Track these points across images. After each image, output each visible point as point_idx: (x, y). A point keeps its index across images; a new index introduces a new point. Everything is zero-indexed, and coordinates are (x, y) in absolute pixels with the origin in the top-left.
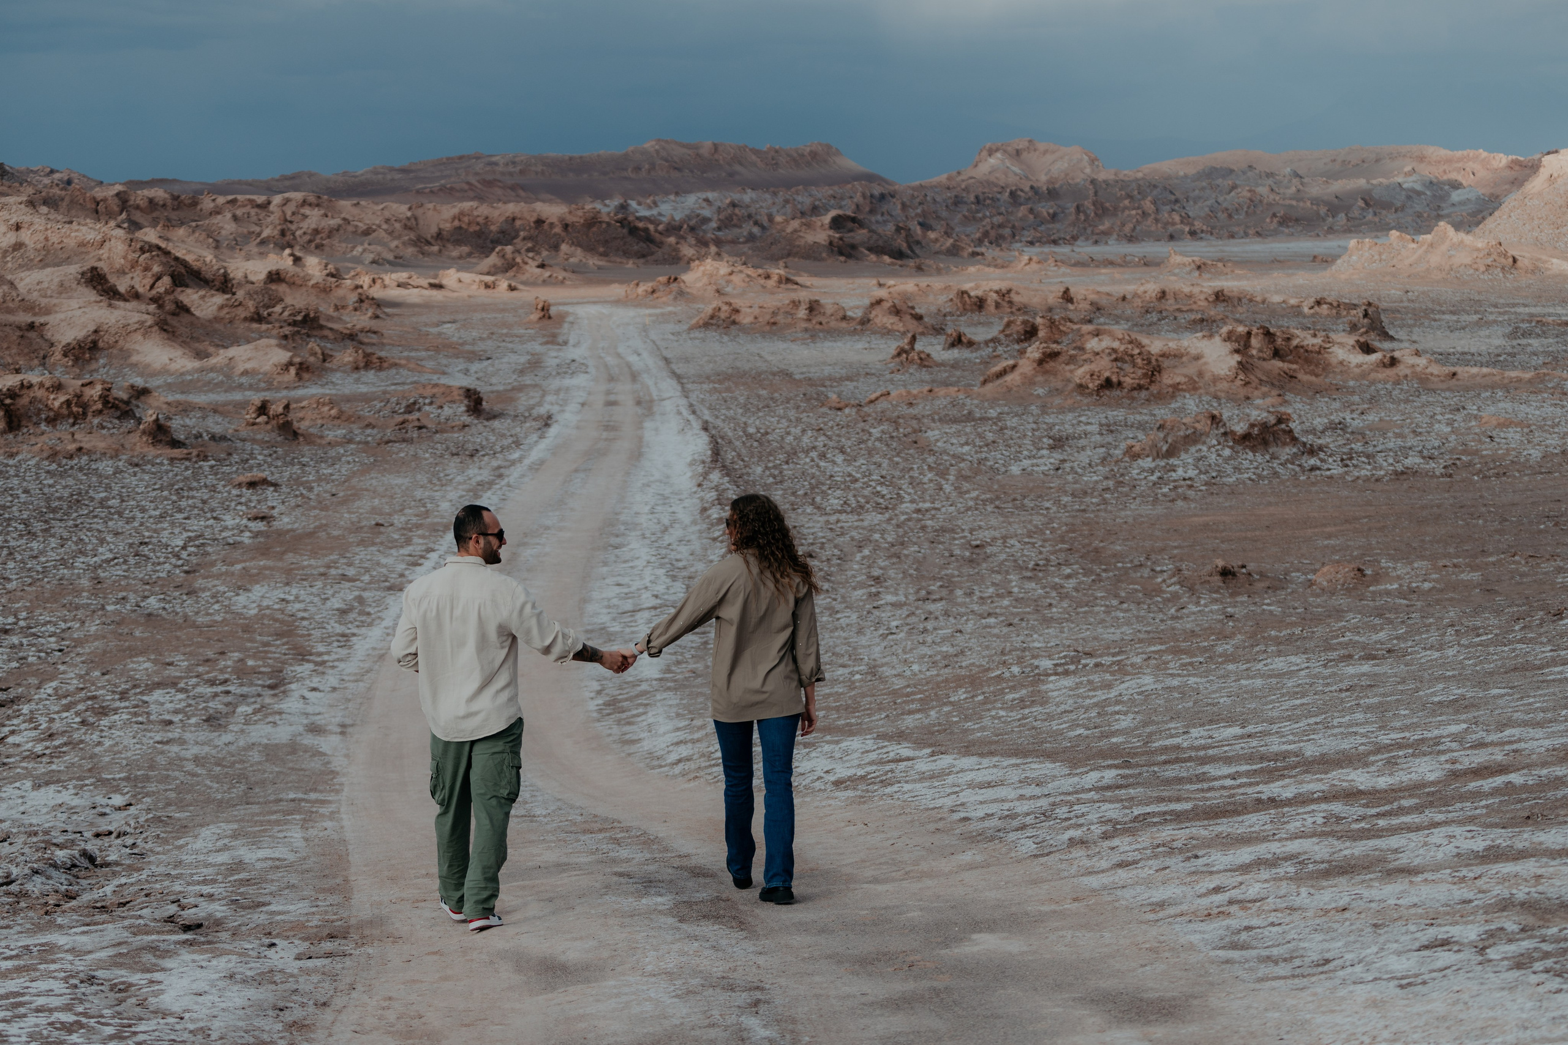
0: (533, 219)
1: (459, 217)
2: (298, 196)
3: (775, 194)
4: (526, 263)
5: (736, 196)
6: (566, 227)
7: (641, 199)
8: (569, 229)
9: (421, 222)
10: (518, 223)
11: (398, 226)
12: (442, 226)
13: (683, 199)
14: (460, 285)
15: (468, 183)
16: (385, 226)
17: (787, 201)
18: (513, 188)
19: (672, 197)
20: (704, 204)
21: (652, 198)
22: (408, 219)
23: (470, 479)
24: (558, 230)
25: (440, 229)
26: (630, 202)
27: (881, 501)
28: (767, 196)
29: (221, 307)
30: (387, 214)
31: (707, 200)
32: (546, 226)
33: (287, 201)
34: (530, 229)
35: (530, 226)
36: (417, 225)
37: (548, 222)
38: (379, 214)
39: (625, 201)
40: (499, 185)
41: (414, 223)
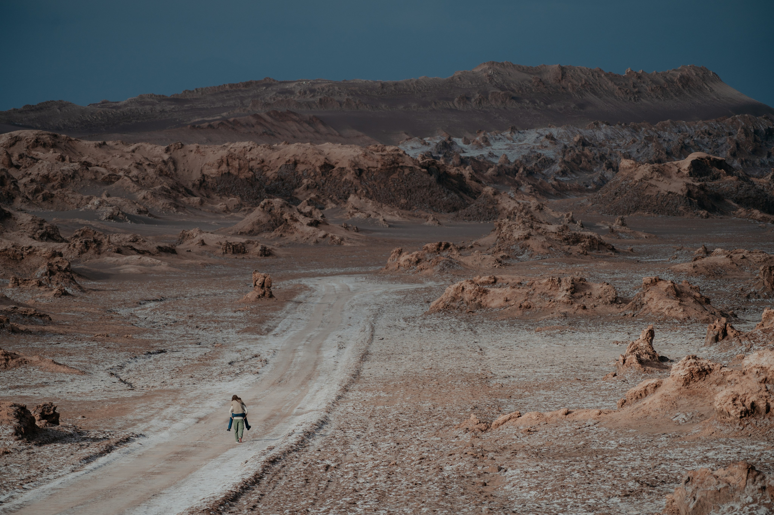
0: (319, 164)
1: (227, 161)
2: (30, 134)
3: (635, 130)
4: (296, 220)
5: (587, 132)
6: (359, 172)
7: (469, 136)
8: (364, 175)
9: (181, 167)
10: (301, 168)
11: (151, 171)
12: (206, 172)
13: (521, 136)
14: (203, 248)
15: (256, 116)
16: (135, 172)
17: (649, 139)
18: (310, 122)
19: (507, 134)
20: (547, 142)
21: (482, 135)
22: (165, 162)
24: (349, 176)
25: (203, 175)
26: (455, 139)
28: (626, 132)
30: (138, 156)
31: (550, 137)
32: (335, 172)
33: (16, 140)
34: (315, 176)
35: (315, 171)
36: (176, 170)
37: (337, 166)
38: (129, 156)
39: (449, 139)
40: (294, 117)
41: (172, 167)
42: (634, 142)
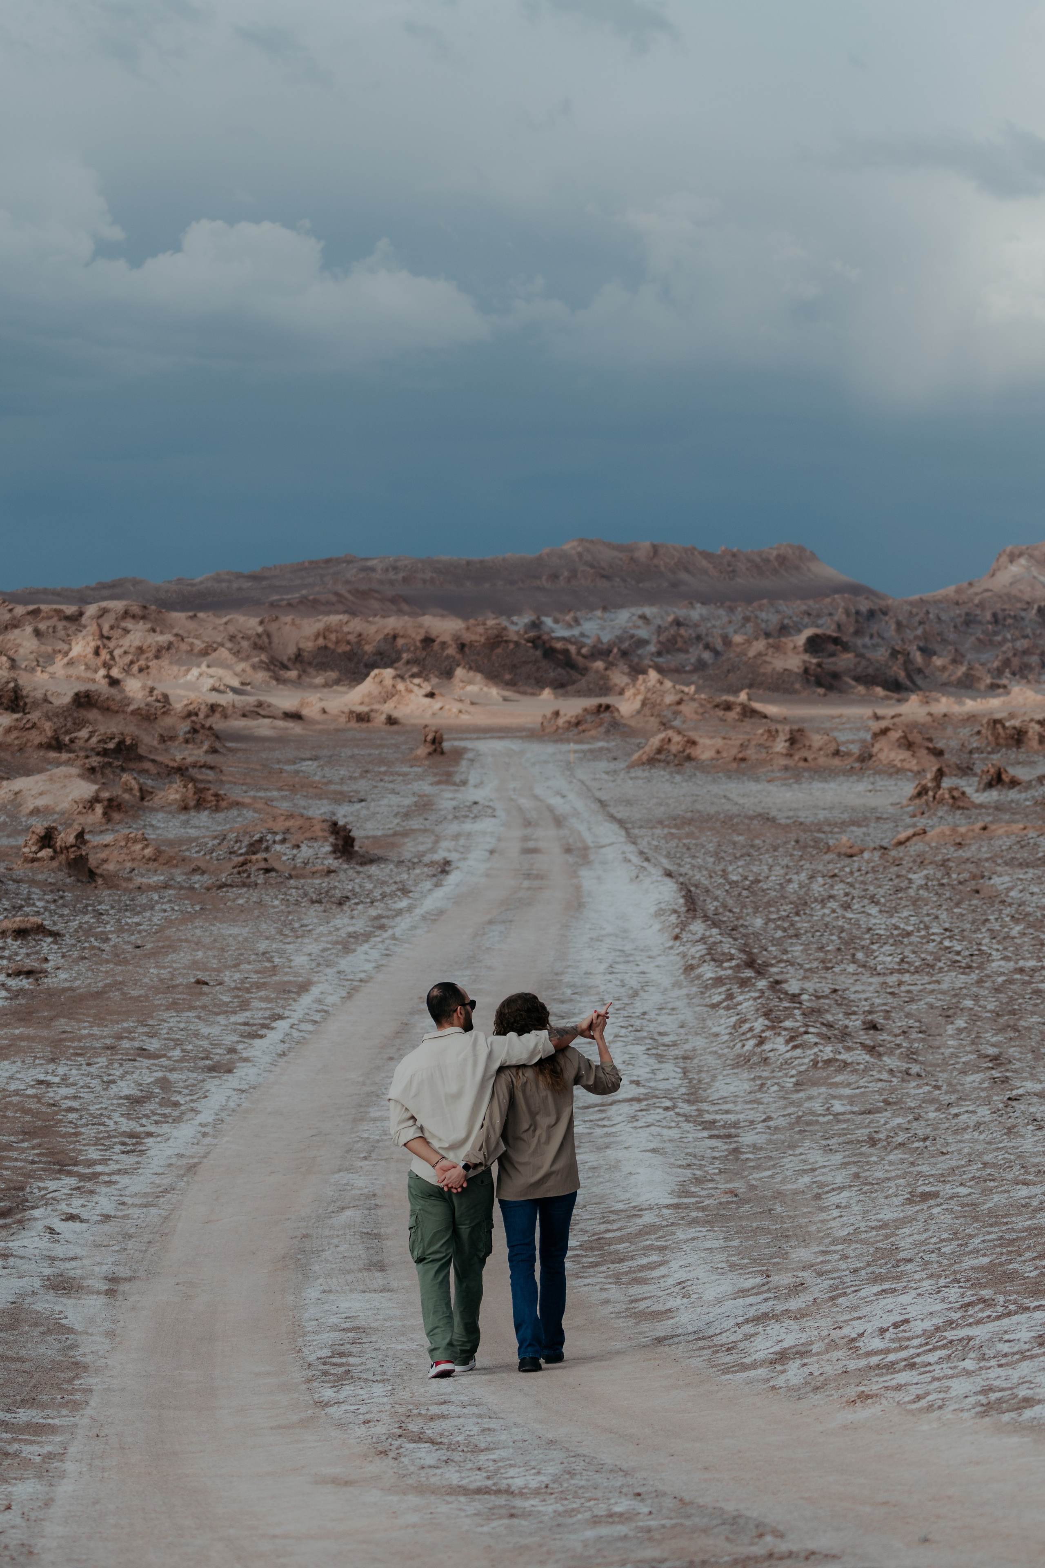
0: (419, 637)
1: (324, 633)
2: (118, 605)
3: (731, 610)
4: (411, 691)
5: (681, 612)
6: (462, 647)
7: (558, 616)
8: (466, 650)
9: (275, 640)
10: (400, 642)
11: (245, 644)
12: (302, 646)
13: (612, 616)
14: (324, 717)
15: (337, 594)
16: (229, 645)
17: (747, 619)
18: (394, 600)
19: (599, 613)
20: (640, 622)
21: (572, 614)
22: (259, 636)
23: (338, 929)
24: (451, 651)
25: (299, 649)
26: (544, 619)
27: (958, 958)
28: (721, 612)
29: (9, 730)
30: (232, 629)
31: (643, 617)
32: (436, 646)
33: (104, 612)
34: (415, 650)
35: (415, 645)
36: (270, 643)
37: (438, 640)
38: (221, 628)
39: (538, 618)
40: (376, 595)
41: (266, 640)
42: (730, 622)
